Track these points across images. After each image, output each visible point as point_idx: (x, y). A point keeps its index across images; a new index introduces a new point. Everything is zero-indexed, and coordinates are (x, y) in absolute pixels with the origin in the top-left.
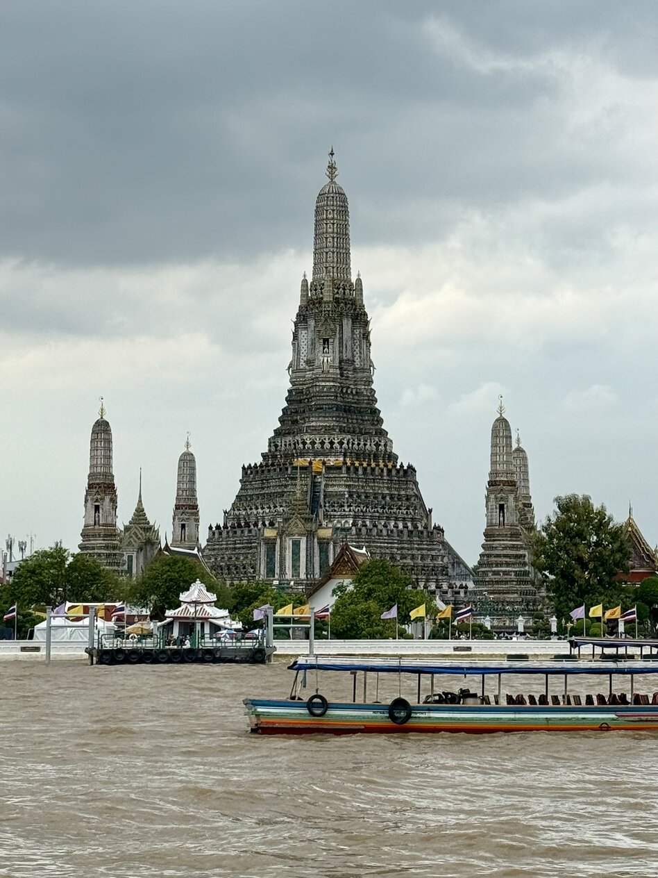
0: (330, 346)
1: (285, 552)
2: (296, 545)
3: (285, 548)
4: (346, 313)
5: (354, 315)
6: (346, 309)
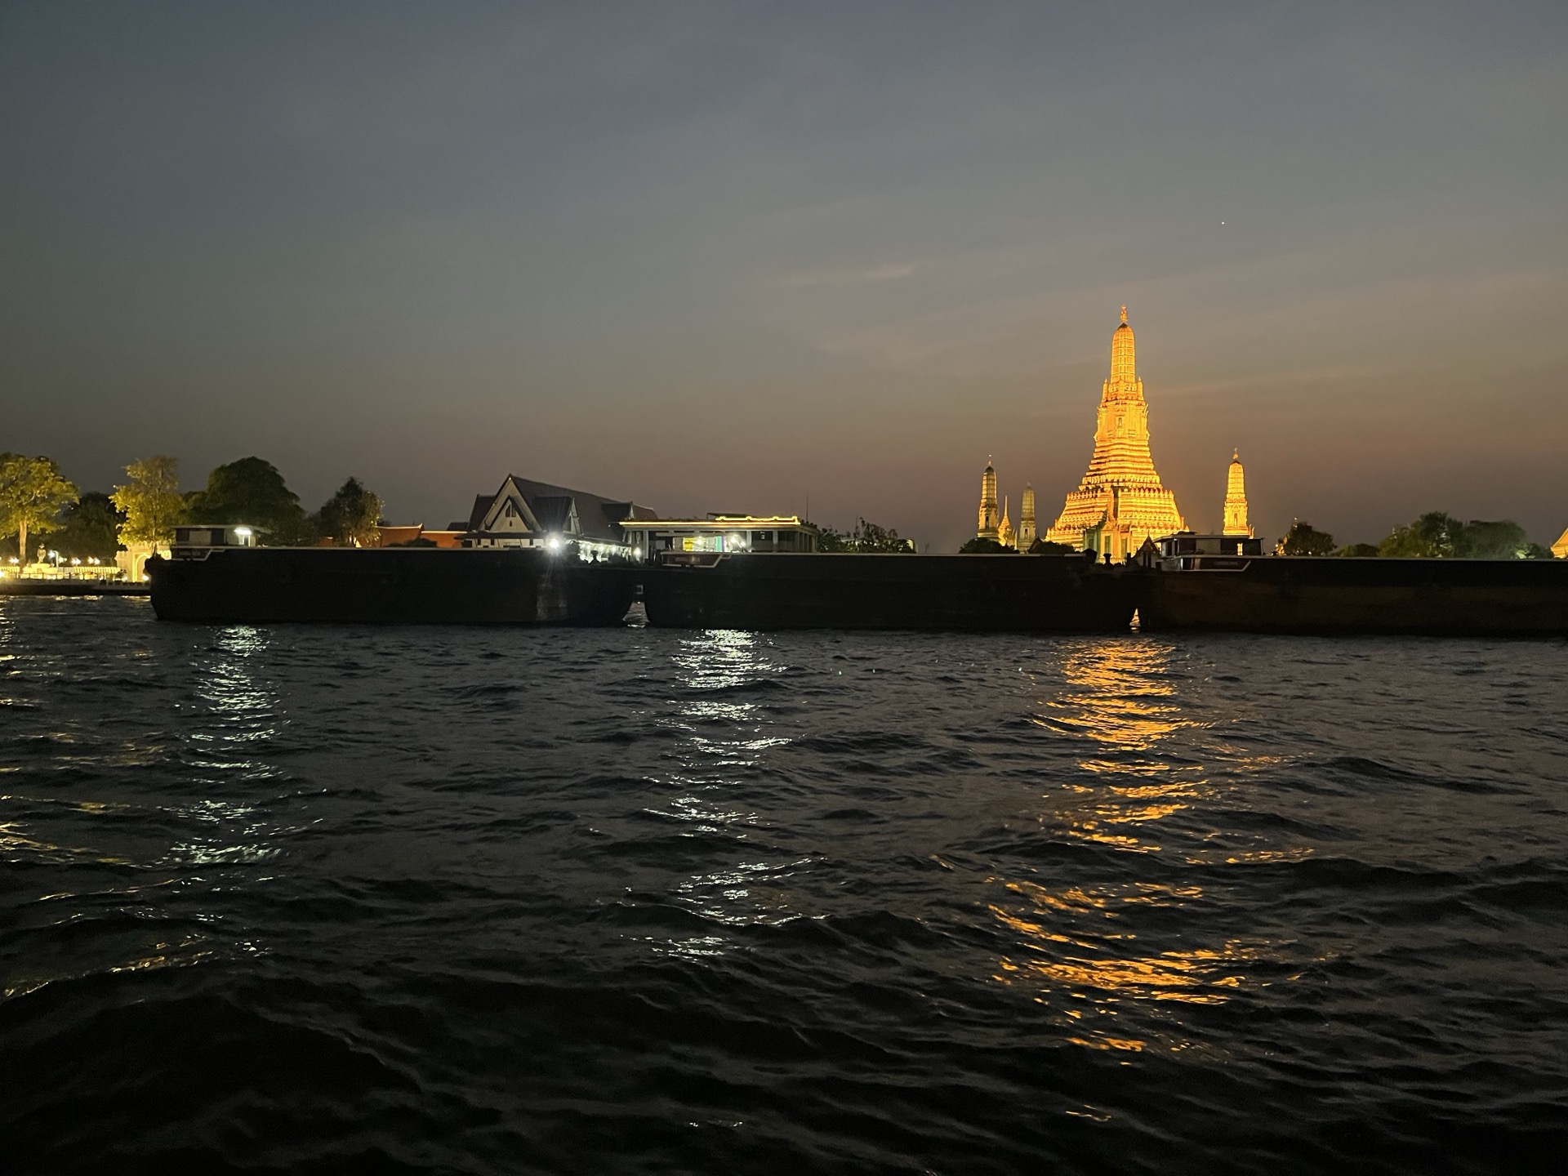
0: (1123, 422)
3: (1101, 540)
4: (1132, 402)
5: (1137, 403)
6: (1132, 400)
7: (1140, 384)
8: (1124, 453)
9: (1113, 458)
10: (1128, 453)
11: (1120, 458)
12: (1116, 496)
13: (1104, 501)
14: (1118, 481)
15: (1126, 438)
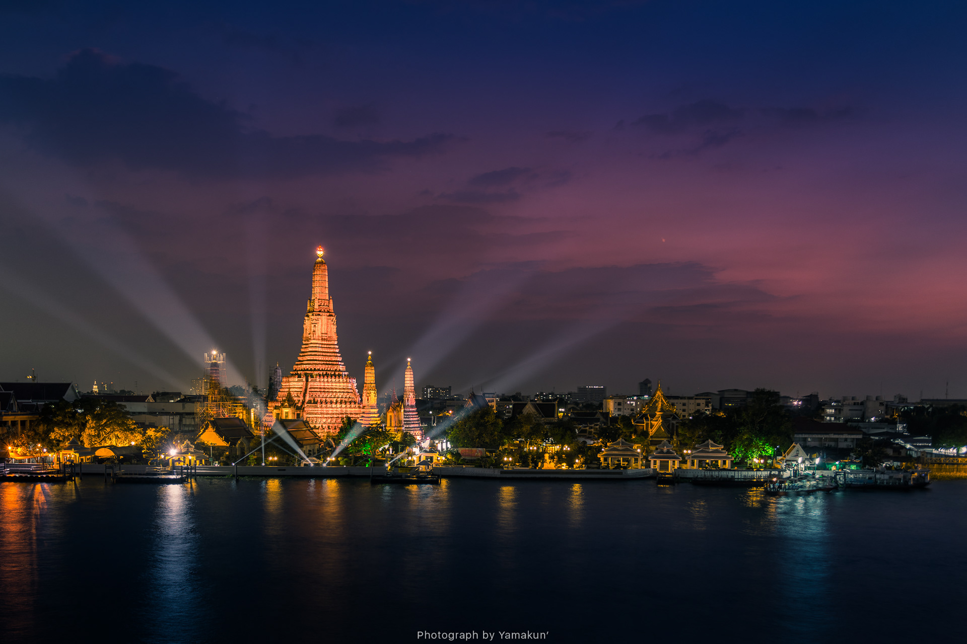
0: (317, 328)
3: (283, 414)
4: (324, 314)
5: (328, 314)
6: (324, 312)
7: (331, 301)
8: (317, 350)
9: (309, 353)
10: (320, 350)
11: (313, 353)
12: (307, 381)
13: (299, 384)
14: (311, 370)
15: (319, 339)
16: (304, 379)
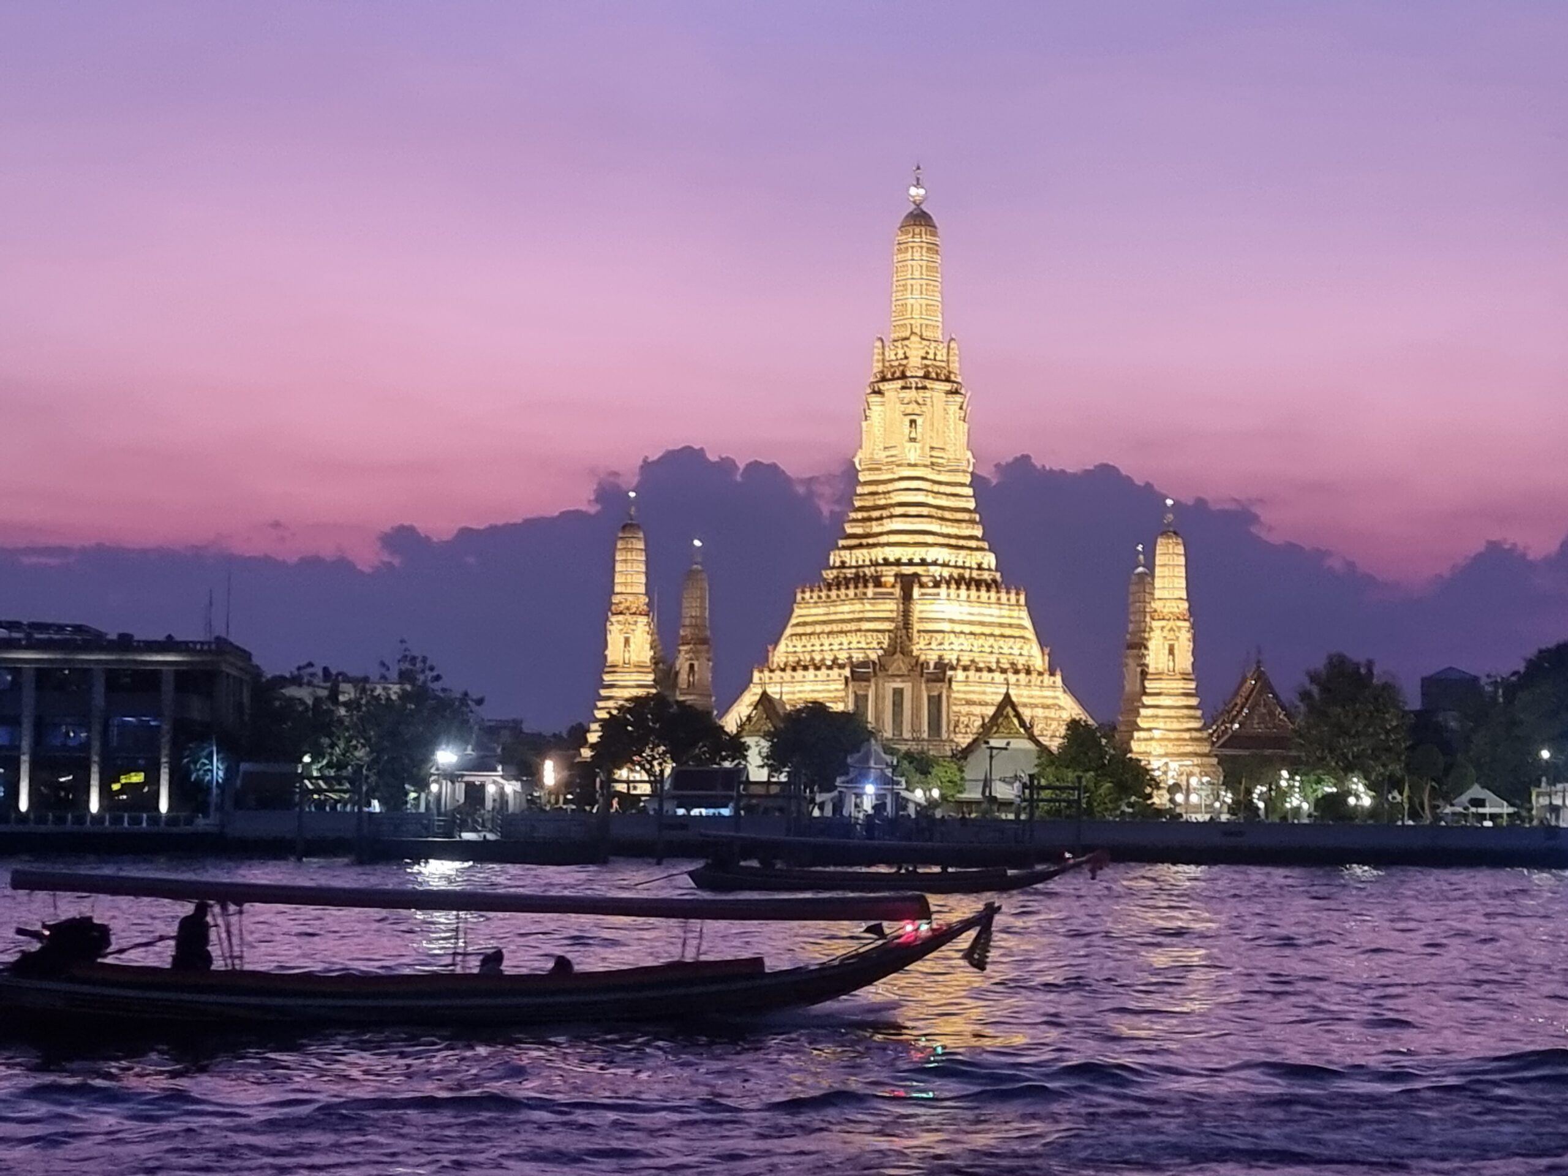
0: (919, 429)
1: (883, 702)
2: (898, 693)
3: (884, 698)
4: (938, 385)
5: (948, 386)
6: (938, 380)
9: (899, 511)
12: (907, 597)
13: (882, 607)
14: (911, 563)
15: (925, 466)
16: (897, 591)
